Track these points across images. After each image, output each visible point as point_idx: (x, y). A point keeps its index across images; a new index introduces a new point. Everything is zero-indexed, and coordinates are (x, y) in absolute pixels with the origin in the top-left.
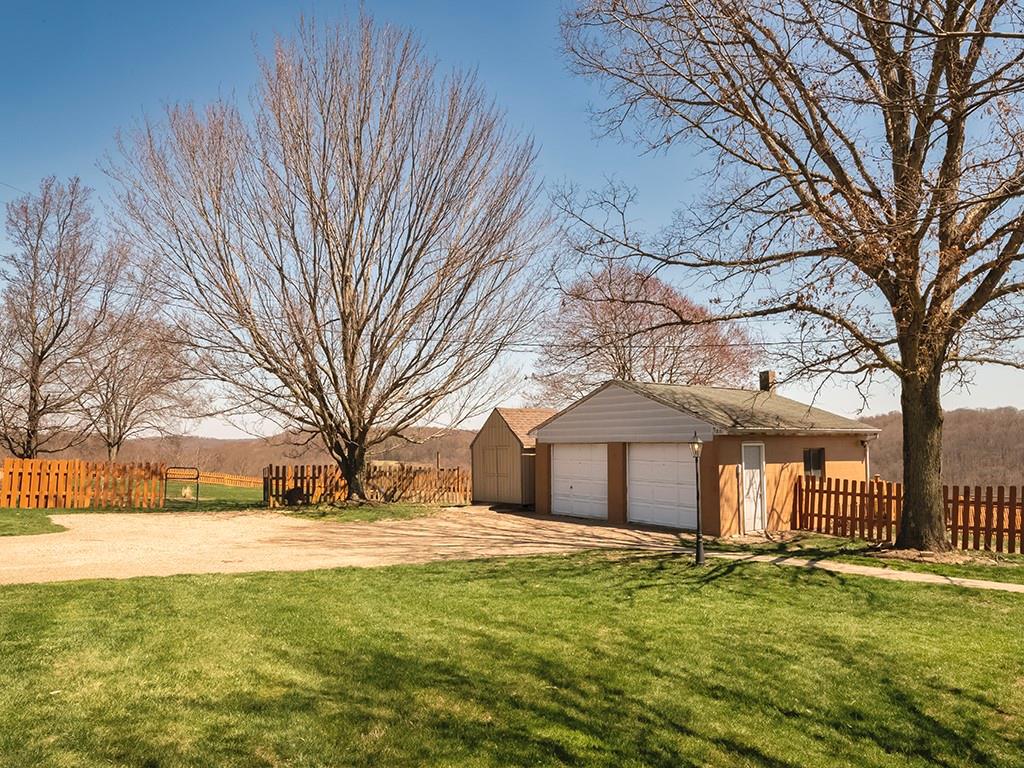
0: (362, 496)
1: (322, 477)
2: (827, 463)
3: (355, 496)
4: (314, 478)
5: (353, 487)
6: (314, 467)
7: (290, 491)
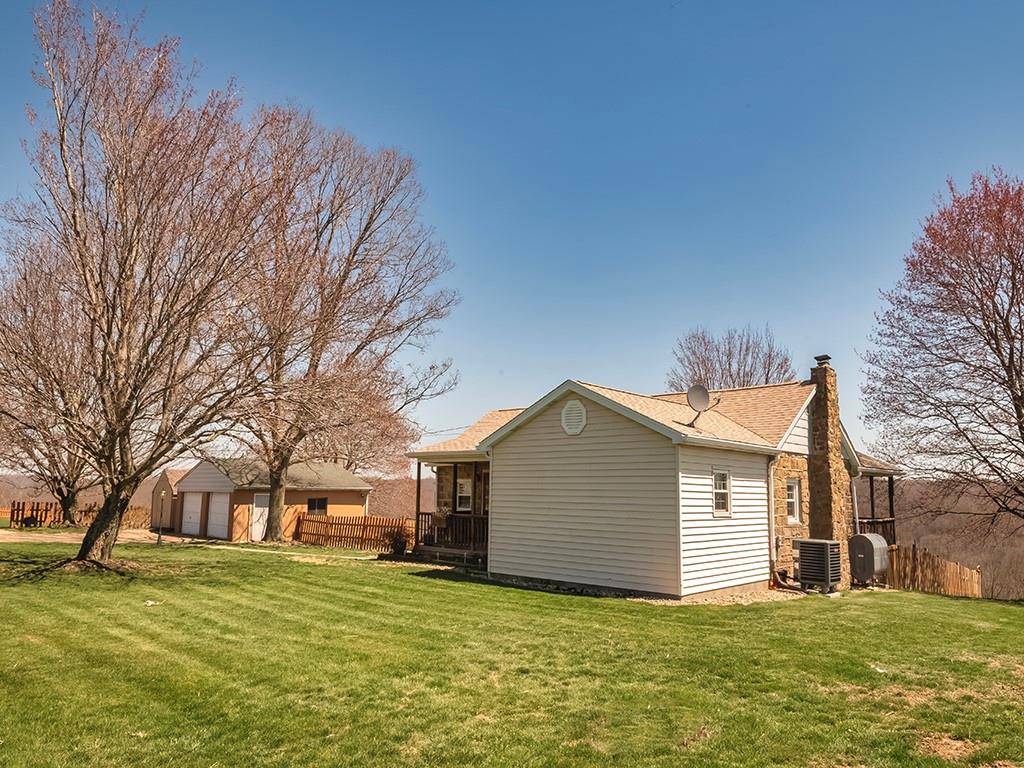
0: (73, 522)
1: (53, 510)
2: (329, 506)
3: (68, 522)
4: (47, 510)
5: (67, 516)
6: (47, 504)
7: (28, 518)
